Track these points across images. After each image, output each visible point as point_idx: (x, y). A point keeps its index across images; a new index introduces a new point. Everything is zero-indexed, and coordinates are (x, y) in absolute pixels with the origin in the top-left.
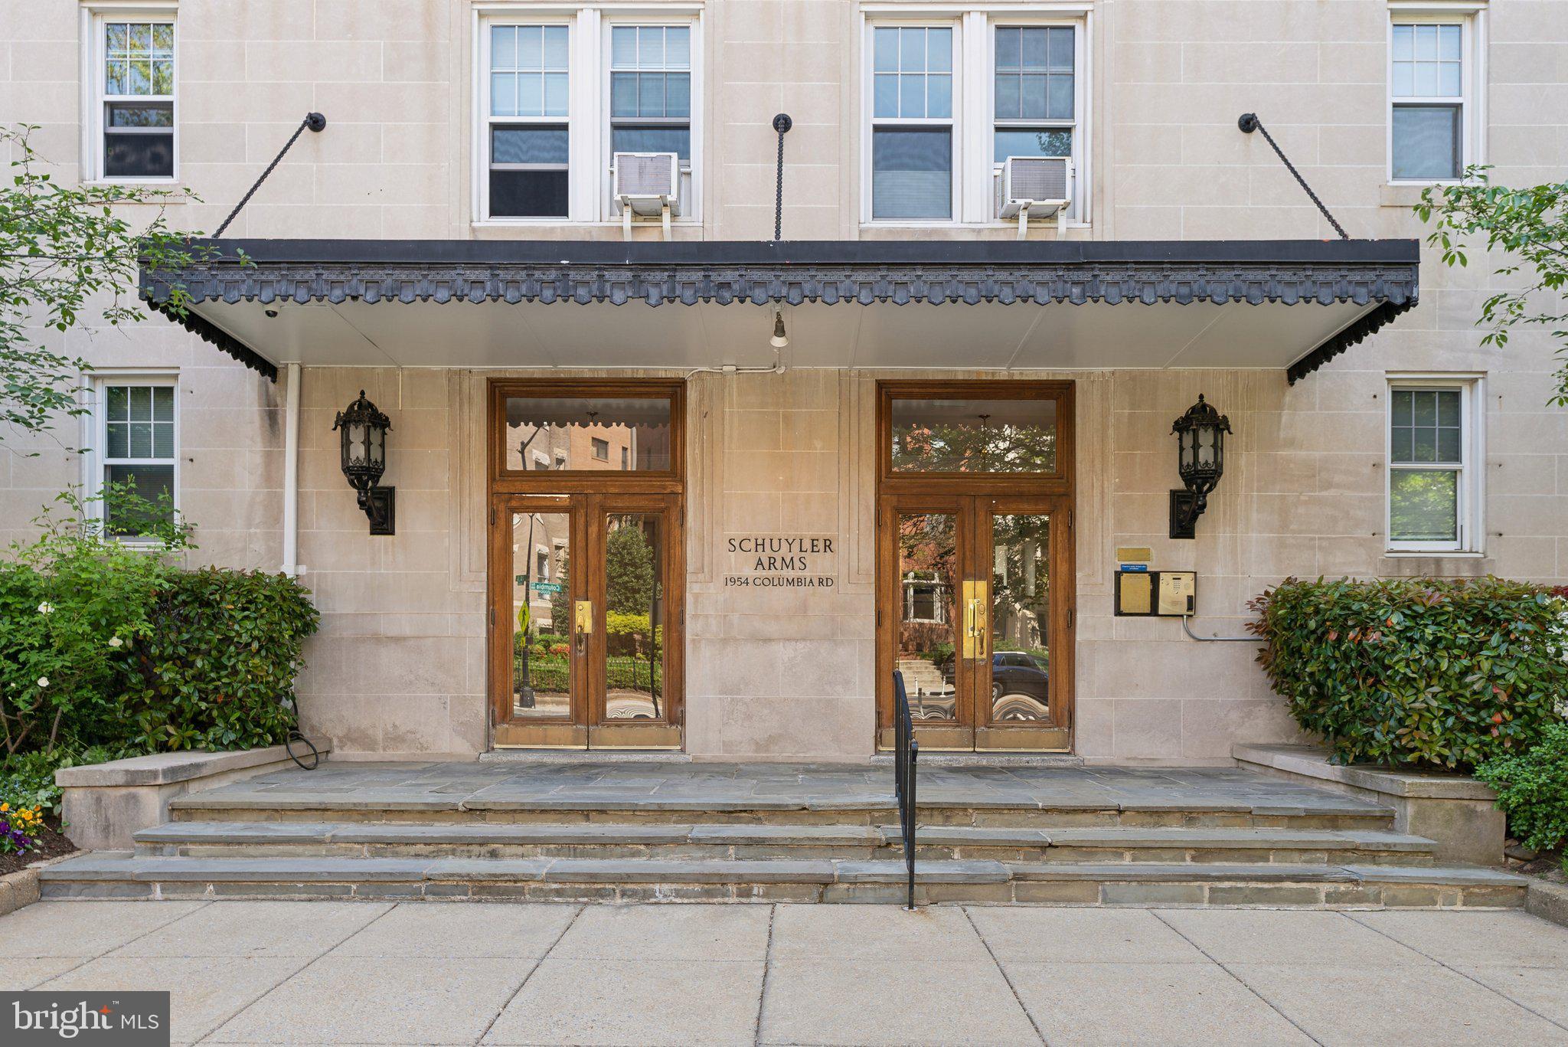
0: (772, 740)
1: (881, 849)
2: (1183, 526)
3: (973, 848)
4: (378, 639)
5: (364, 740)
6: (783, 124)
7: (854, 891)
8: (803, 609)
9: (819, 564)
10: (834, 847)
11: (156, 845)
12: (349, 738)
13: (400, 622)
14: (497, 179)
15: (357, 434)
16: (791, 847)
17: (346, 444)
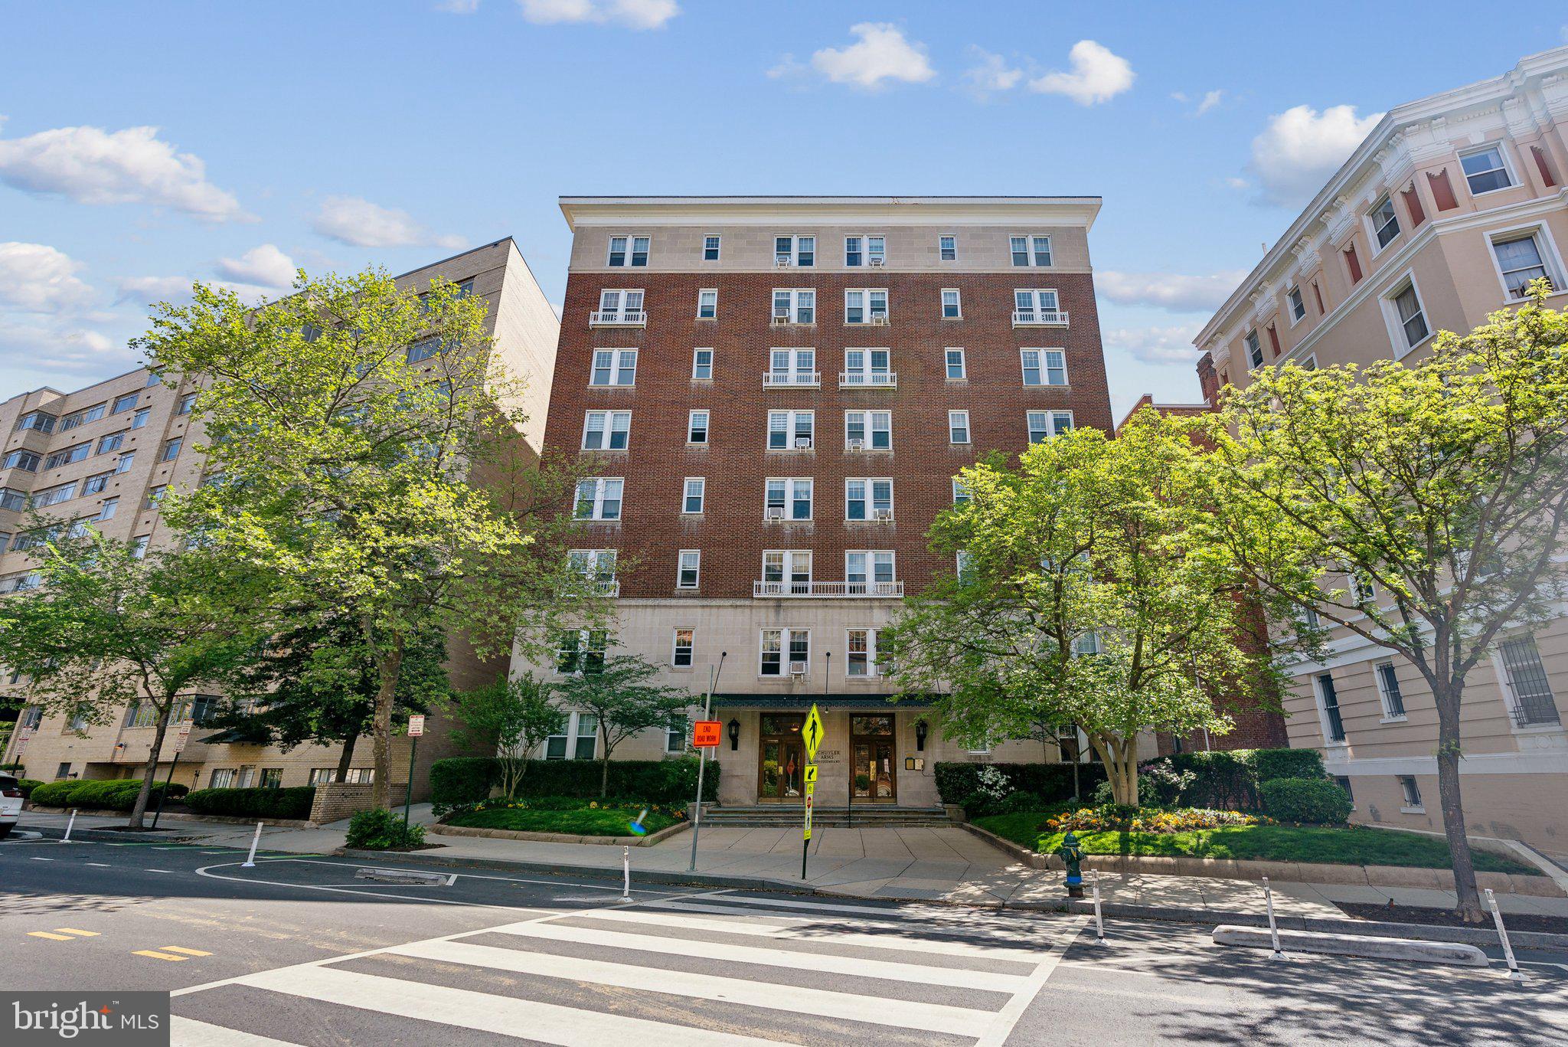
0: (825, 801)
1: (845, 818)
2: (921, 747)
3: (862, 818)
4: (733, 776)
5: (728, 802)
6: (828, 654)
7: (840, 826)
8: (832, 768)
9: (836, 758)
10: (836, 818)
11: (708, 818)
12: (724, 801)
13: (738, 771)
14: (764, 665)
15: (733, 728)
16: (828, 818)
17: (730, 730)
